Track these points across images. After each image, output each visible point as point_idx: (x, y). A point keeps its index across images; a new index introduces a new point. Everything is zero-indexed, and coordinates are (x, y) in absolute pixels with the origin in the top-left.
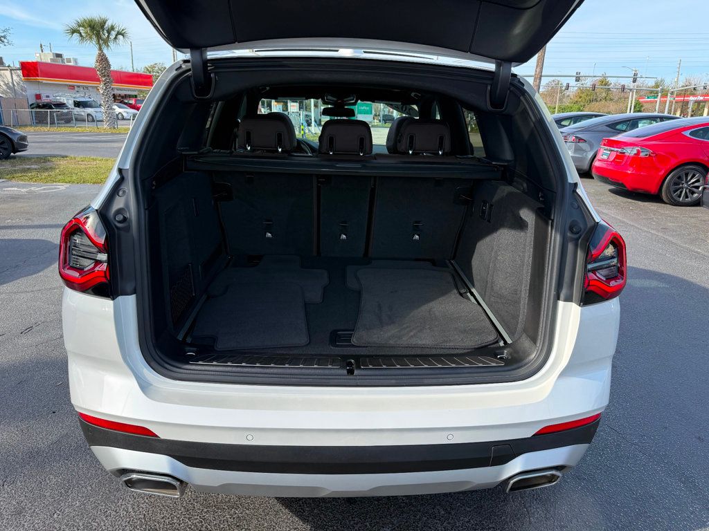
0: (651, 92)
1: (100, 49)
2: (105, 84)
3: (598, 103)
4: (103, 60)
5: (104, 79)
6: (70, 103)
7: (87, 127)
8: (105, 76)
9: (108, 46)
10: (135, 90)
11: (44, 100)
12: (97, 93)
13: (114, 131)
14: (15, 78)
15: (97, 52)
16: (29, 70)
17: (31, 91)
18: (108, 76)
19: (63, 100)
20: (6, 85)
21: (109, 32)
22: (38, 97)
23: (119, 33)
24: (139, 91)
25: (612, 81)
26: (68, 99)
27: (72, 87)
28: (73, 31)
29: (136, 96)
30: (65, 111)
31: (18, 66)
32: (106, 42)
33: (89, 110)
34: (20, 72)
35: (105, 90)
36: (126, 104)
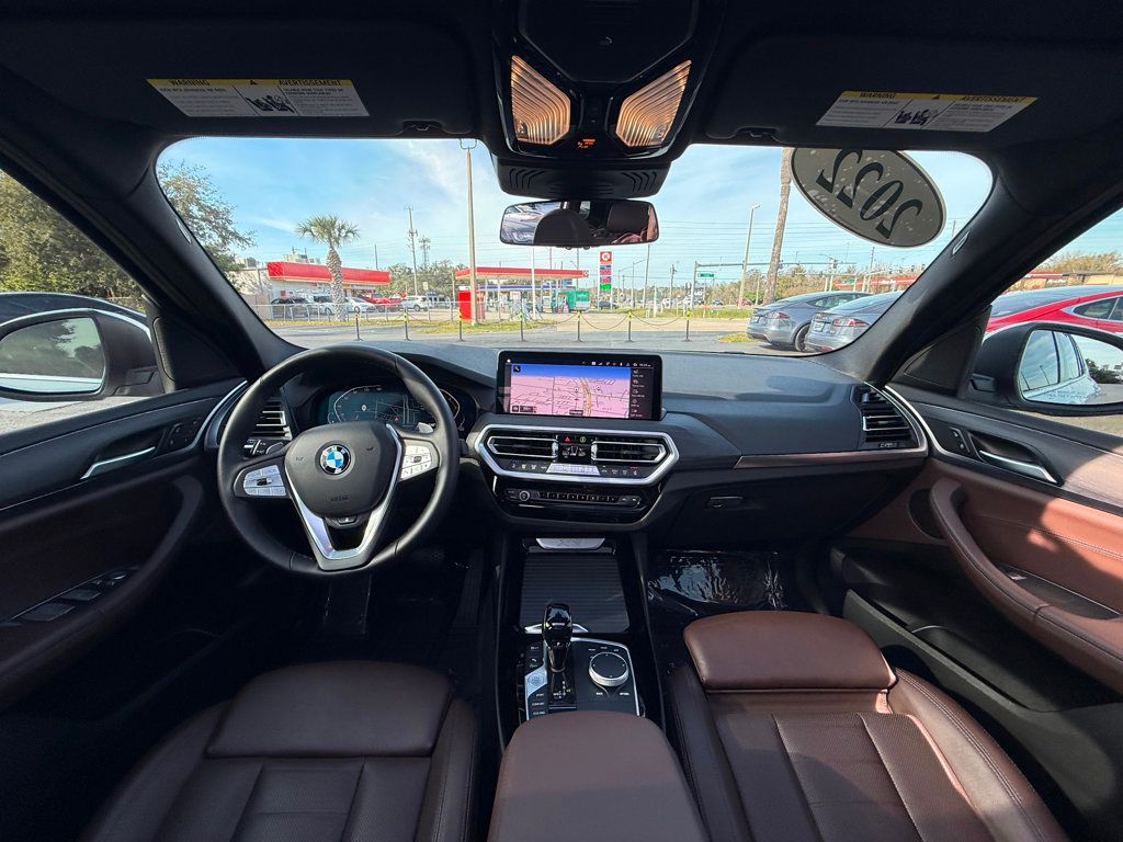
0: (845, 277)
1: (331, 247)
4: (334, 257)
5: (335, 275)
6: (310, 299)
7: (320, 321)
8: (335, 273)
9: (338, 243)
10: (373, 286)
11: (288, 296)
12: (329, 288)
13: (344, 323)
14: (262, 278)
15: (329, 249)
16: (275, 270)
17: (276, 289)
18: (339, 271)
19: (303, 296)
20: (254, 284)
21: (339, 231)
22: (283, 293)
23: (349, 231)
24: (378, 286)
25: (807, 268)
26: (308, 294)
27: (315, 284)
28: (305, 230)
29: (374, 291)
30: (304, 305)
31: (265, 266)
32: (337, 240)
33: (327, 304)
34: (266, 272)
36: (363, 298)
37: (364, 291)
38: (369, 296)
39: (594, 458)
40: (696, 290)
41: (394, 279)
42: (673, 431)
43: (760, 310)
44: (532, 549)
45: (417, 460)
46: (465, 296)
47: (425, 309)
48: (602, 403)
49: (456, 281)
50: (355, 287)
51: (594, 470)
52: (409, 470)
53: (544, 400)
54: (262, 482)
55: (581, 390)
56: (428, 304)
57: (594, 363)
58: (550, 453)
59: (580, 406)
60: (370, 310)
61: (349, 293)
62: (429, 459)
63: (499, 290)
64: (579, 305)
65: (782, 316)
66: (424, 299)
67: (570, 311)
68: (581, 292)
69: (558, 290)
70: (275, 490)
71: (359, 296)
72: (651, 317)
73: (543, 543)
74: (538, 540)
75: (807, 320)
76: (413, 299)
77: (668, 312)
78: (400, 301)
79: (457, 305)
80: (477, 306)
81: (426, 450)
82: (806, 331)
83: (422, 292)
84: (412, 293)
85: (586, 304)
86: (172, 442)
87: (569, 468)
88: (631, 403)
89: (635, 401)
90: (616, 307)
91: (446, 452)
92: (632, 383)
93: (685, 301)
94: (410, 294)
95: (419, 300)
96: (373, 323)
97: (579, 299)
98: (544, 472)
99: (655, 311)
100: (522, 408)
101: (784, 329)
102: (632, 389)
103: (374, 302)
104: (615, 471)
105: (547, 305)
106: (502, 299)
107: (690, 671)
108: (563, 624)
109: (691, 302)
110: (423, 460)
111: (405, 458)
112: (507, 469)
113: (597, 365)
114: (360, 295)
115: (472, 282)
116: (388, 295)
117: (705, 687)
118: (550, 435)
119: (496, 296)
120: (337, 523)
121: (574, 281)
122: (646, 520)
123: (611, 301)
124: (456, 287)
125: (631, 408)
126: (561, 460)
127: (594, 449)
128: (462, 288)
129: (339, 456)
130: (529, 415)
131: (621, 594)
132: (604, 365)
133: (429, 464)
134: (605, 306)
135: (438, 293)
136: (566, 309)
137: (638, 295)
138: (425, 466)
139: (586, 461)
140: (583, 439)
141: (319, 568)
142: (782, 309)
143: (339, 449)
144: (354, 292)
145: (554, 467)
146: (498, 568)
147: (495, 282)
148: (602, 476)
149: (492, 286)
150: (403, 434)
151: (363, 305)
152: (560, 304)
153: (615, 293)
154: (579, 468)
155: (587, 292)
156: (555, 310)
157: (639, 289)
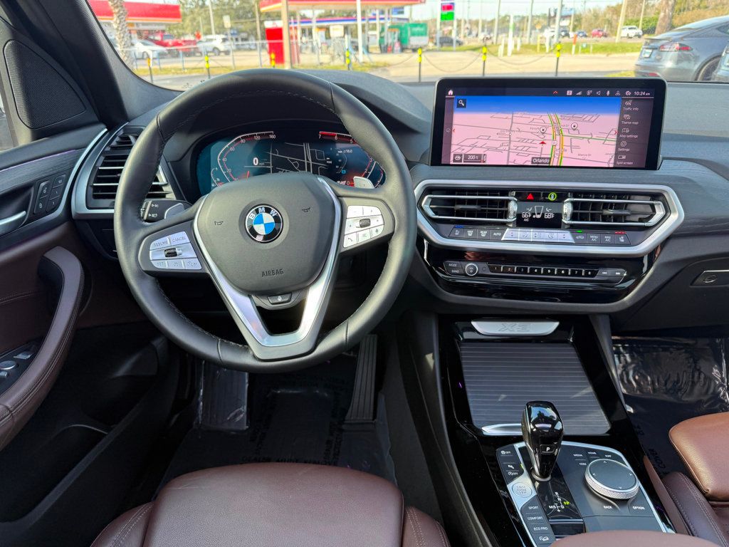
2: (118, 17)
3: (690, 13)
5: (117, 10)
8: (117, 7)
10: (162, 24)
18: (122, 6)
24: (167, 25)
29: (163, 31)
35: (119, 23)
36: (152, 40)
37: (150, 32)
38: (158, 38)
39: (566, 221)
40: (563, 17)
41: (185, 15)
42: (677, 183)
43: (653, 40)
44: (467, 335)
45: (365, 223)
46: (274, 34)
47: (227, 53)
48: (578, 147)
49: (260, 14)
50: (141, 27)
51: (566, 236)
52: (353, 237)
53: (497, 144)
54: (171, 254)
55: (550, 130)
56: (230, 45)
57: (569, 93)
58: (505, 214)
59: (546, 151)
60: (161, 55)
61: (135, 36)
62: (381, 222)
63: (314, 25)
64: (414, 41)
65: (683, 48)
66: (224, 40)
67: (403, 49)
68: (417, 24)
69: (388, 24)
70: (186, 263)
71: (147, 38)
72: (505, 54)
73: (484, 328)
74: (474, 324)
75: (714, 52)
76: (211, 40)
77: (527, 48)
78: (195, 43)
79: (263, 46)
80: (291, 45)
81: (376, 211)
82: (714, 67)
83: (221, 29)
84: (208, 32)
85: (423, 41)
86: (41, 205)
87: (531, 233)
88: (618, 146)
89: (624, 143)
90: (460, 43)
91: (403, 213)
92: (621, 119)
93: (547, 33)
94: (206, 34)
95: (217, 41)
96: (167, 71)
97: (413, 34)
98: (498, 240)
99: (511, 48)
100: (466, 156)
101: (684, 65)
102: (621, 126)
103: (165, 45)
104: (594, 237)
105: (374, 43)
106: (318, 36)
107: (687, 480)
108: (550, 426)
109: (556, 34)
110: (373, 223)
111: (348, 222)
112: (450, 237)
113: (574, 95)
114: (146, 36)
115: (284, 15)
116: (179, 35)
117: (709, 498)
118: (504, 191)
119: (310, 33)
120: (267, 303)
121: (407, 9)
122: (631, 299)
123: (454, 35)
124: (261, 22)
125: (617, 153)
126: (520, 223)
127: (567, 208)
128: (269, 24)
129: (268, 218)
130: (477, 165)
131: (590, 390)
132: (584, 95)
133: (381, 229)
134: (446, 42)
135: (239, 32)
136: (397, 47)
137: (488, 26)
138: (376, 231)
139: (555, 223)
140: (552, 197)
141: (254, 357)
142: (682, 39)
143: (268, 211)
144: (139, 33)
145: (509, 233)
146: (429, 357)
147: (308, 13)
148: (578, 243)
149: (305, 20)
150: (341, 192)
151: (153, 49)
152: (390, 41)
153: (459, 26)
154: (546, 234)
155: (423, 25)
156: (385, 49)
157: (489, 19)
